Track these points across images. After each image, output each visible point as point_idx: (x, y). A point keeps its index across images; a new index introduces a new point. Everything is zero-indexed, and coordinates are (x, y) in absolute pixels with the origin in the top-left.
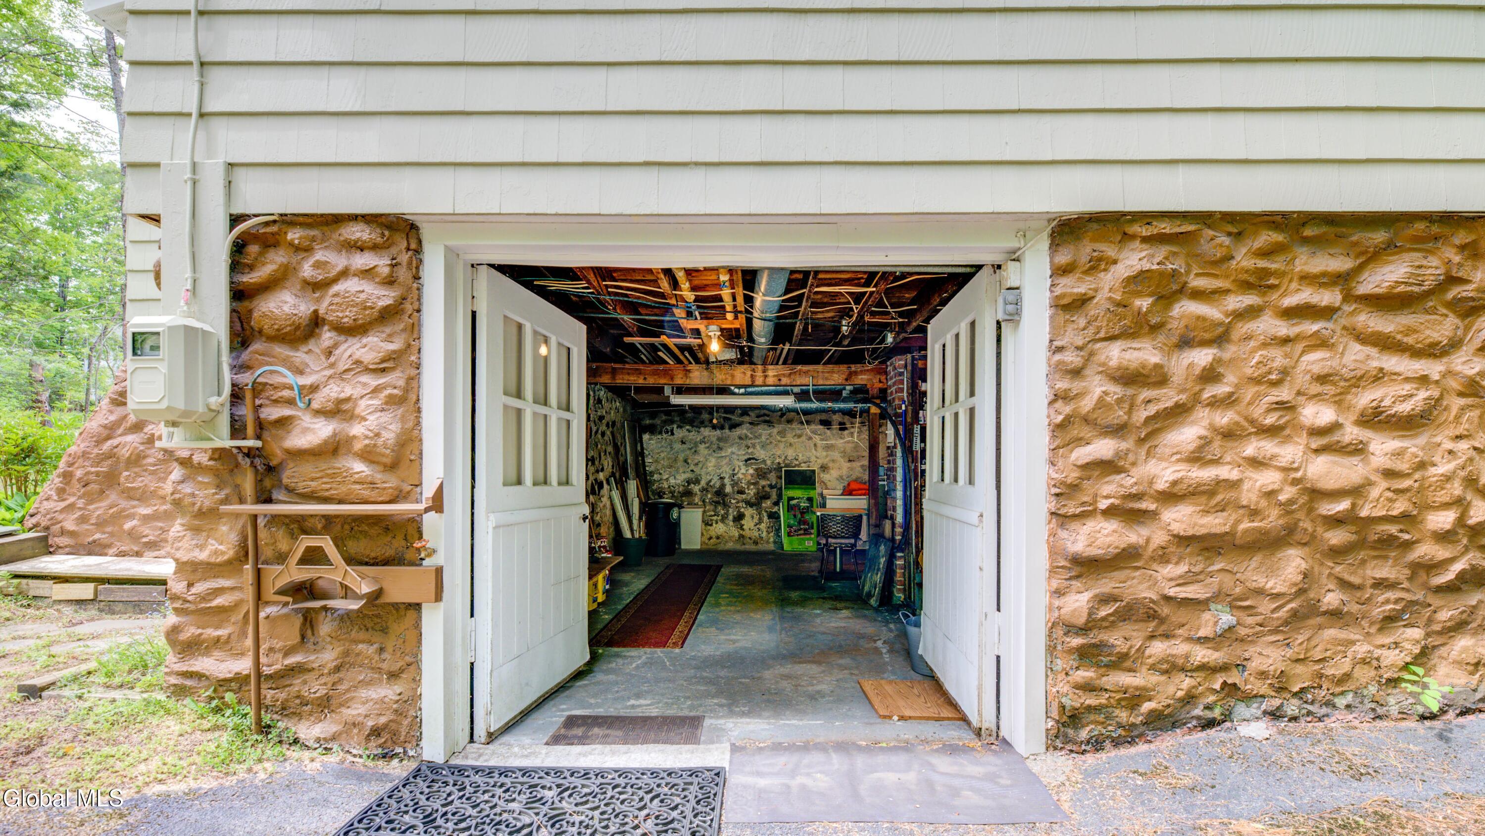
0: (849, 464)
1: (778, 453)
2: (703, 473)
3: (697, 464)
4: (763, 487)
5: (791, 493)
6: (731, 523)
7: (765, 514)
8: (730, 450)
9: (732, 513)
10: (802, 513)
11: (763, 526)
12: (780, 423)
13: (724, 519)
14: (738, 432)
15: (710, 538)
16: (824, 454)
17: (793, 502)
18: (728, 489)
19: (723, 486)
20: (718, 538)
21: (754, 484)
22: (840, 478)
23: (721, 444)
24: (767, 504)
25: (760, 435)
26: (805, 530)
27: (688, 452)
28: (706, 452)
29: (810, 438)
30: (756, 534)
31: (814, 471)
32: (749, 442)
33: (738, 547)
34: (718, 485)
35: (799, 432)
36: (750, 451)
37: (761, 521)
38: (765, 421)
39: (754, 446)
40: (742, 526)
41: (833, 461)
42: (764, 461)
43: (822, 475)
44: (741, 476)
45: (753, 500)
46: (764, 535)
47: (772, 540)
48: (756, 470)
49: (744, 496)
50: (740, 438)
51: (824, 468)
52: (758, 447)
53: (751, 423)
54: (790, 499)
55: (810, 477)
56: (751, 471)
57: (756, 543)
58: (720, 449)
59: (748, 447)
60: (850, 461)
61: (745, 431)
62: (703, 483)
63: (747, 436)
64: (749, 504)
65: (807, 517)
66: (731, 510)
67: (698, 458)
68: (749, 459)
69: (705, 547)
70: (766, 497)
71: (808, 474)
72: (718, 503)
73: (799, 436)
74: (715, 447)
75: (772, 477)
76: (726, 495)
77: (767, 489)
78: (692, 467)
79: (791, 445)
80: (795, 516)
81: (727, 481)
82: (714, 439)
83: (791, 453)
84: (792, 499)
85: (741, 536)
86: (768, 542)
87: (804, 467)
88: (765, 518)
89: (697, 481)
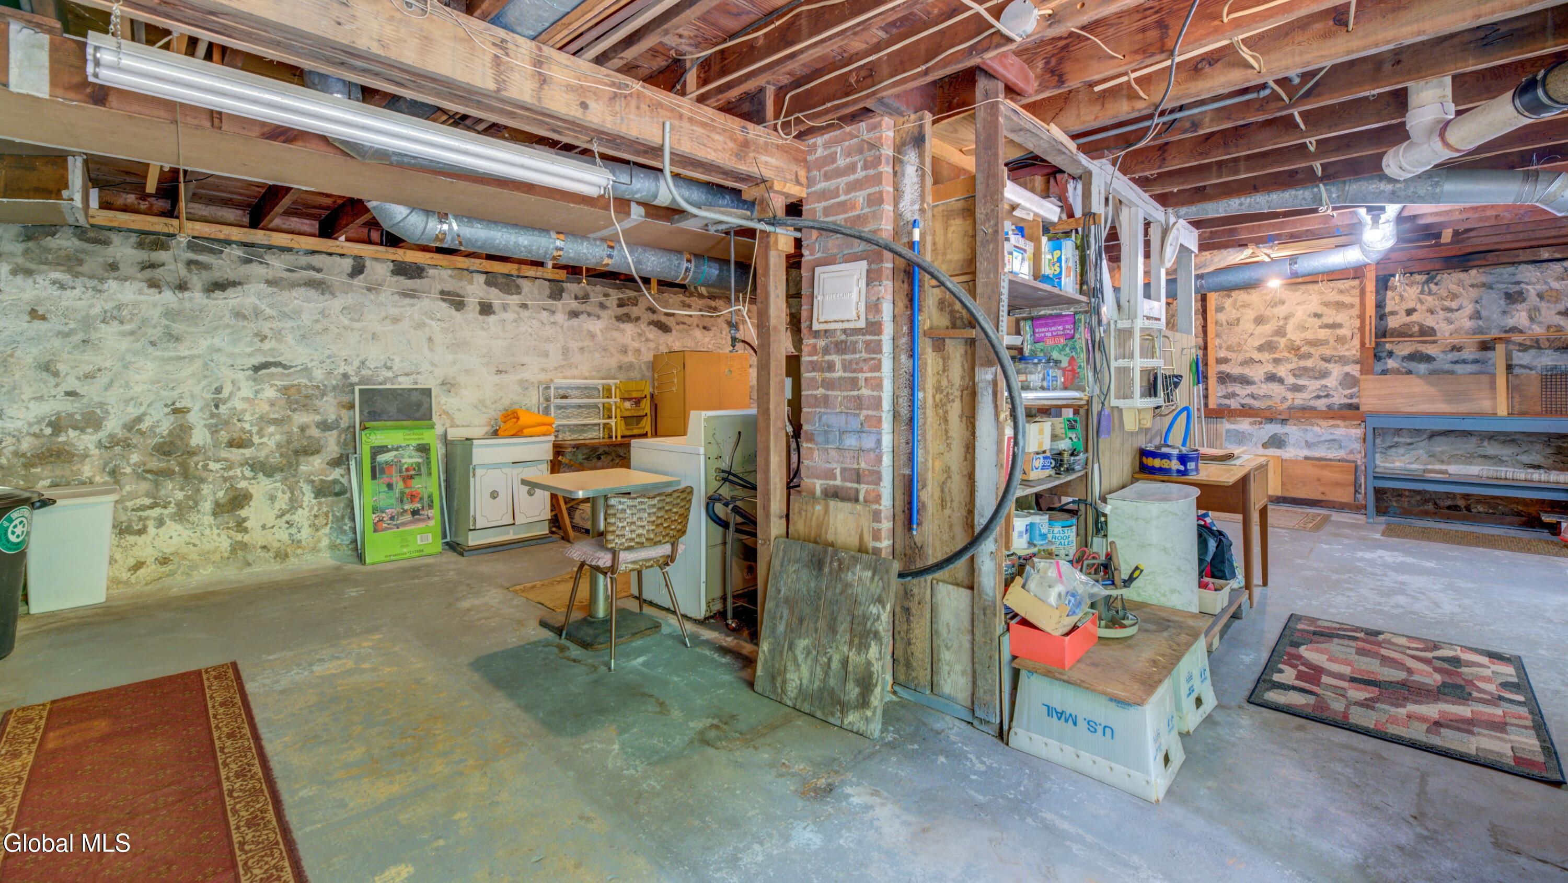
0: (496, 379)
1: (344, 354)
2: (113, 397)
3: (89, 376)
4: (303, 429)
5: (379, 438)
6: (208, 519)
7: (307, 489)
8: (205, 343)
9: (211, 493)
10: (407, 479)
11: (301, 517)
12: (348, 289)
13: (181, 515)
14: (232, 299)
15: (139, 565)
16: (450, 357)
17: (382, 458)
18: (199, 437)
19: (184, 430)
20: (164, 561)
21: (275, 422)
22: (481, 404)
23: (178, 328)
24: (314, 465)
25: (298, 312)
26: (415, 513)
27: (57, 343)
28: (125, 344)
29: (420, 326)
30: (283, 535)
31: (427, 392)
32: (266, 327)
33: (233, 574)
34: (165, 427)
35: (394, 311)
36: (267, 346)
37: (294, 504)
38: (310, 284)
39: (278, 335)
40: (241, 526)
41: (467, 371)
42: (306, 370)
43: (443, 399)
44: (239, 405)
45: (276, 459)
46: (305, 534)
47: (325, 542)
48: (285, 390)
49: (248, 452)
50: (238, 315)
51: (448, 385)
52: (290, 338)
53: (269, 283)
54: (377, 451)
55: (419, 405)
56: (270, 393)
57: (281, 555)
58: (173, 337)
59: (263, 338)
60: (499, 372)
61: (253, 300)
62: (113, 425)
63: (257, 313)
64: (262, 468)
65: (417, 485)
66: (206, 489)
67: (89, 360)
68: (266, 365)
69: (117, 591)
70: (310, 450)
71: (415, 397)
72: (167, 473)
73: (396, 320)
74: (155, 333)
75: (329, 408)
76: (192, 453)
77: (314, 432)
78: (71, 383)
79: (374, 336)
80: (390, 486)
81: (196, 418)
82: (155, 314)
83: (375, 355)
84: (383, 449)
85: (239, 547)
86: (315, 550)
87: (405, 383)
88: (308, 497)
89: (92, 421)
